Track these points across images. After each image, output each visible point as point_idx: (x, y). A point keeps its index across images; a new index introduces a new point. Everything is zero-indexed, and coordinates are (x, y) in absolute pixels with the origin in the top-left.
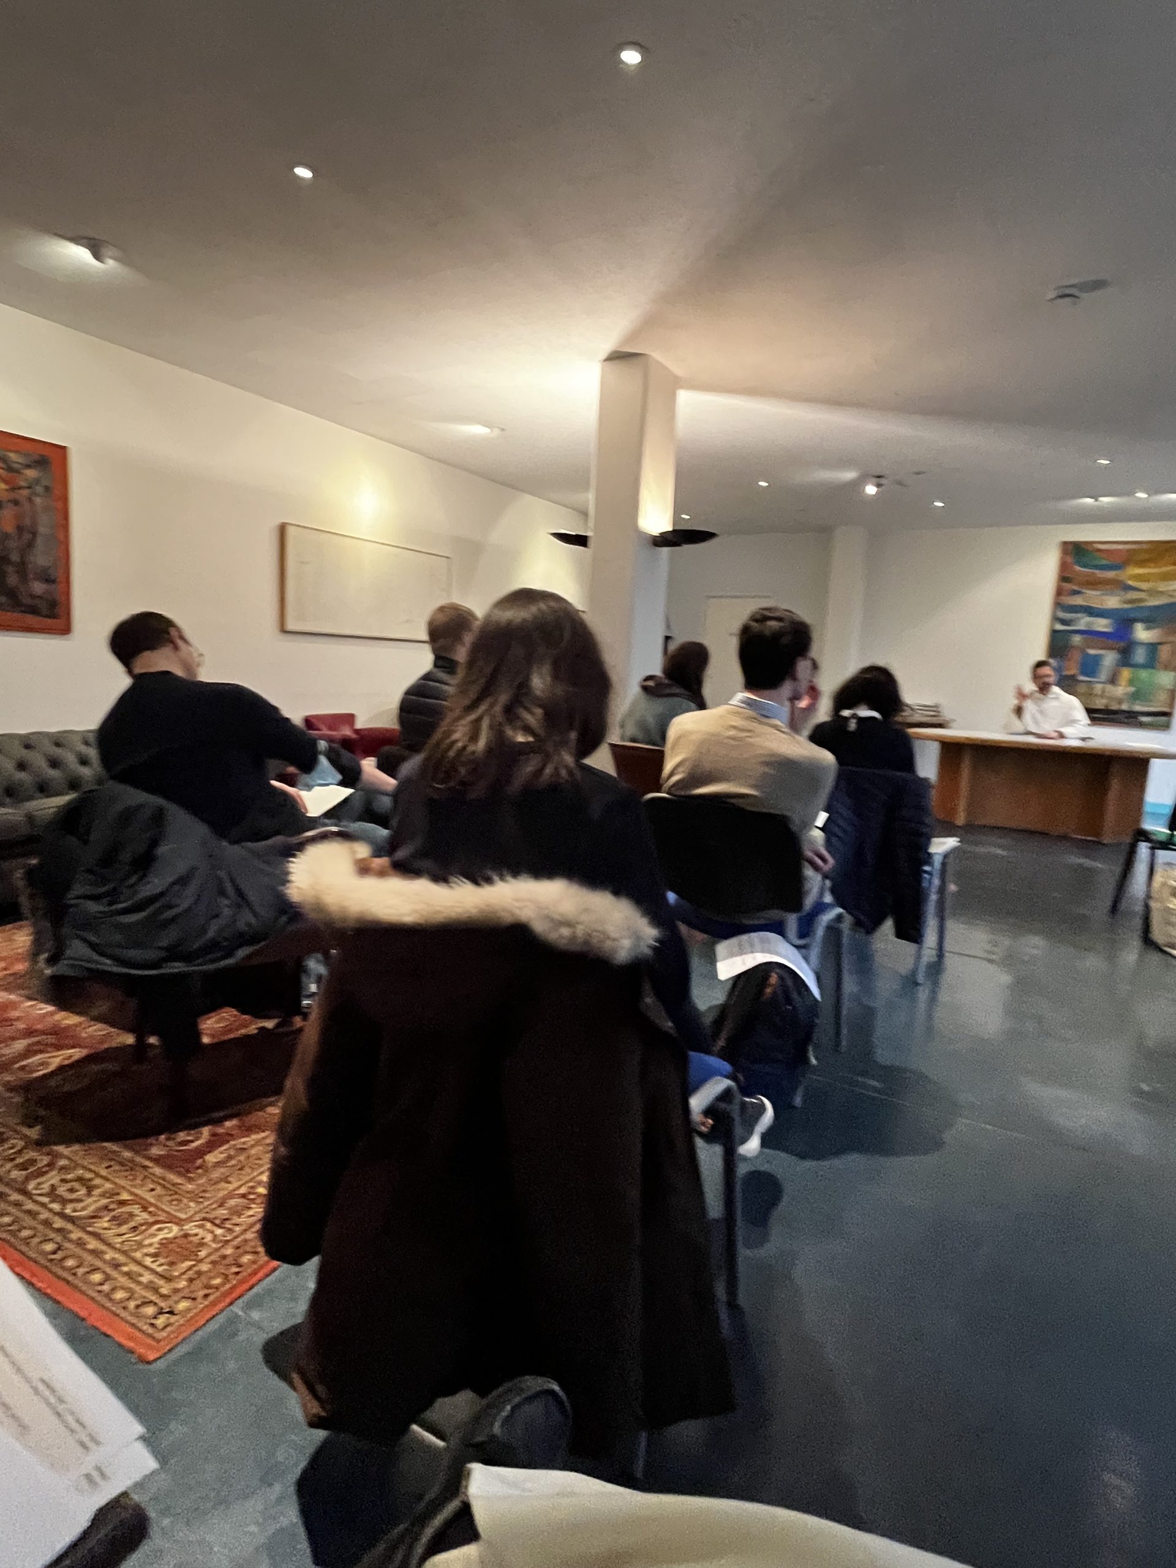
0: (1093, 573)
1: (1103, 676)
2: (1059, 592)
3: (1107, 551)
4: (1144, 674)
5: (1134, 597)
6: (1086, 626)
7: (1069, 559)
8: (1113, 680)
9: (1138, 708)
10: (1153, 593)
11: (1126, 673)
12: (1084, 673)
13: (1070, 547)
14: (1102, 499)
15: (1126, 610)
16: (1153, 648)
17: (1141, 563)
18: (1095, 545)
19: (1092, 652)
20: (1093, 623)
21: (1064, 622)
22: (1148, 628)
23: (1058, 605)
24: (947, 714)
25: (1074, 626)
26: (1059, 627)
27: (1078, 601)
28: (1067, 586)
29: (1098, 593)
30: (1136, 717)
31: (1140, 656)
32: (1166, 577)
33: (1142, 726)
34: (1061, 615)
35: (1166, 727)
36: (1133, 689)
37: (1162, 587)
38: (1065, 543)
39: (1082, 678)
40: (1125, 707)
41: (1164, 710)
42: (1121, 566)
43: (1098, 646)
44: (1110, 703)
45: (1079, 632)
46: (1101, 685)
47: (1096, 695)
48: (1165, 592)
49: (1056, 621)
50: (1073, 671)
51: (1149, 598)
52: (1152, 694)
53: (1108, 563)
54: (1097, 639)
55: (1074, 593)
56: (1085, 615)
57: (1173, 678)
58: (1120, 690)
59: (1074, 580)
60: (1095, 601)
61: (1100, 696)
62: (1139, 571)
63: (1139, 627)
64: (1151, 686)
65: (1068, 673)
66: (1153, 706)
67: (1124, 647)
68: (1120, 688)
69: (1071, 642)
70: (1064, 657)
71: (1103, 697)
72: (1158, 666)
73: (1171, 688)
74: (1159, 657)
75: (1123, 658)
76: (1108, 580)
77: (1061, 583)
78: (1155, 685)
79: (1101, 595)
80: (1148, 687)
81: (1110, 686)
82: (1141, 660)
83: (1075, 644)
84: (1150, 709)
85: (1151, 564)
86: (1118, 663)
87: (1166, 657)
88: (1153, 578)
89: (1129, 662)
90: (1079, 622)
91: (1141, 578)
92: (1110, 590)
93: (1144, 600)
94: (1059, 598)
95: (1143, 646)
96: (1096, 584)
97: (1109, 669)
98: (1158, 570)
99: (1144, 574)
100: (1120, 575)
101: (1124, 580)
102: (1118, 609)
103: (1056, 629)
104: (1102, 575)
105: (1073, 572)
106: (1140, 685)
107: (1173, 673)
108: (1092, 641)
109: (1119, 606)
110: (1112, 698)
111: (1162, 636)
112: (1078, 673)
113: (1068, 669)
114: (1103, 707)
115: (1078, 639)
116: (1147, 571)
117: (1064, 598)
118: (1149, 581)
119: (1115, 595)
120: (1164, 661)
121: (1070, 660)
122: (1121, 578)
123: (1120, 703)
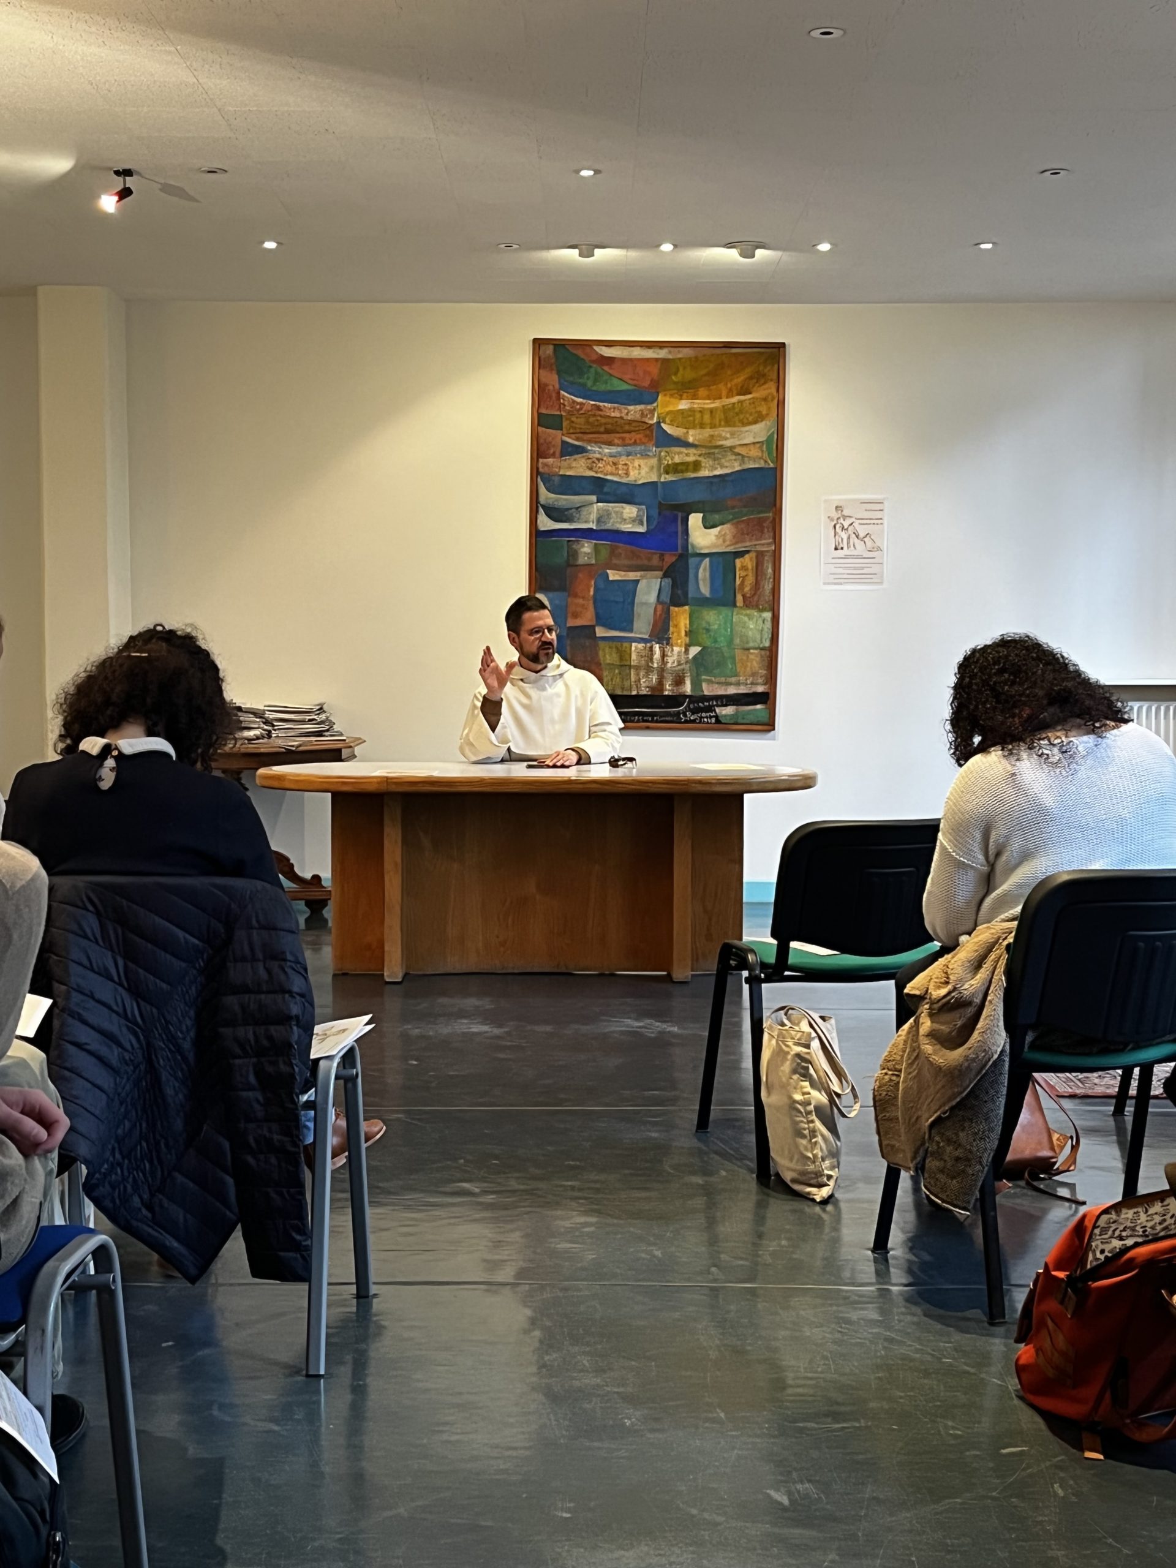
0: (599, 408)
1: (642, 625)
2: (538, 451)
3: (624, 361)
4: (713, 618)
5: (677, 459)
6: (599, 520)
7: (552, 379)
8: (661, 633)
9: (707, 690)
10: (713, 450)
11: (681, 618)
12: (601, 620)
13: (550, 350)
14: (601, 255)
15: (665, 484)
16: (725, 562)
17: (687, 389)
18: (596, 348)
19: (613, 576)
20: (608, 514)
21: (554, 513)
22: (707, 525)
23: (536, 473)
24: (344, 726)
25: (579, 521)
26: (545, 523)
27: (577, 467)
28: (556, 437)
29: (614, 450)
30: (710, 709)
31: (703, 580)
32: (731, 418)
33: (721, 726)
34: (545, 495)
35: (768, 725)
36: (694, 651)
37: (727, 437)
38: (538, 343)
39: (600, 632)
40: (688, 688)
41: (760, 689)
42: (646, 395)
43: (626, 562)
44: (661, 683)
45: (588, 534)
46: (641, 646)
47: (630, 667)
48: (731, 448)
49: (541, 510)
50: (587, 618)
51: (705, 462)
52: (733, 658)
53: (625, 387)
54: (622, 548)
55: (569, 451)
56: (594, 498)
57: (768, 625)
58: (676, 654)
59: (565, 424)
60: (609, 468)
61: (637, 668)
62: (684, 405)
63: (695, 520)
64: (730, 642)
65: (578, 622)
66: (738, 684)
67: (673, 565)
68: (676, 649)
69: (574, 554)
70: (562, 588)
71: (649, 669)
72: (739, 598)
73: (767, 644)
74: (738, 582)
75: (674, 586)
76: (630, 422)
77: (541, 429)
78: (737, 641)
79: (620, 455)
80: (722, 642)
81: (657, 647)
82: (705, 590)
83: (582, 560)
84: (732, 691)
85: (702, 392)
86: (666, 598)
87: (750, 580)
88: (707, 418)
89: (686, 594)
90: (584, 511)
91: (687, 419)
92: (635, 443)
93: (696, 466)
94: (541, 460)
95: (707, 560)
96: (607, 432)
97: (652, 610)
98: (716, 404)
99: (692, 411)
100: (652, 411)
101: (659, 423)
102: (653, 484)
103: (542, 528)
104: (617, 414)
105: (561, 406)
106: (708, 643)
107: (768, 615)
108: (613, 552)
109: (654, 478)
110: (662, 671)
111: (739, 537)
112: (594, 623)
113: (576, 616)
114: (644, 691)
115: (586, 548)
116: (698, 404)
117: (550, 460)
118: (702, 426)
119: (644, 455)
120: (747, 589)
121: (576, 596)
122: (655, 420)
123: (679, 681)
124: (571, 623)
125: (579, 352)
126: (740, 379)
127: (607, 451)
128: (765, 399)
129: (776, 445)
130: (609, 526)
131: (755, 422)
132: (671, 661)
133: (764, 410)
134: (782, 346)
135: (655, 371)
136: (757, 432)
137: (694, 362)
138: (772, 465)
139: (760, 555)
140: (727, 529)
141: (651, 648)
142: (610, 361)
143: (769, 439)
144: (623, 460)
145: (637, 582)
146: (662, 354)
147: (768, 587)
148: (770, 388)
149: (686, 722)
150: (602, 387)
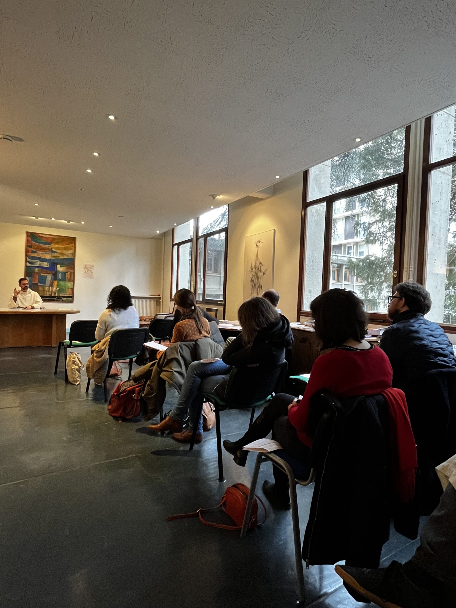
0: (40, 245)
1: (48, 282)
2: (27, 251)
3: (45, 237)
4: (62, 283)
5: (55, 255)
6: (39, 265)
7: (30, 239)
8: (52, 285)
9: (61, 295)
10: (62, 254)
11: (56, 283)
12: (39, 282)
13: (29, 234)
14: (39, 218)
15: (54, 259)
16: (64, 273)
17: (57, 243)
18: (39, 235)
19: (42, 274)
20: (41, 264)
22: (61, 267)
23: (26, 256)
25: (35, 264)
26: (28, 264)
27: (35, 255)
28: (30, 249)
30: (61, 299)
31: (60, 276)
32: (65, 249)
33: (63, 301)
34: (28, 259)
35: (72, 301)
36: (58, 288)
37: (65, 252)
38: (27, 233)
39: (39, 284)
40: (57, 295)
41: (71, 295)
42: (50, 243)
43: (45, 272)
44: (51, 294)
45: (37, 267)
46: (48, 287)
47: (45, 291)
48: (66, 254)
49: (27, 262)
50: (37, 282)
51: (60, 256)
52: (66, 290)
53: (44, 242)
54: (44, 270)
55: (33, 252)
56: (38, 261)
57: (72, 284)
58: (54, 289)
59: (33, 247)
60: (41, 256)
61: (47, 291)
62: (56, 246)
63: (58, 266)
64: (65, 287)
65: (35, 283)
66: (67, 294)
67: (54, 273)
68: (55, 288)
69: (34, 270)
70: (32, 276)
71: (49, 291)
72: (67, 280)
73: (72, 288)
74: (67, 277)
75: (54, 277)
76: (46, 248)
77: (28, 248)
78: (66, 287)
79: (43, 253)
80: (64, 287)
81: (51, 288)
82: (60, 278)
83: (36, 271)
84: (66, 295)
85: (60, 244)
86: (53, 279)
87: (69, 277)
88: (61, 249)
89: (57, 279)
90: (36, 263)
91: (57, 248)
92: (47, 252)
93: (59, 257)
94: (28, 253)
95: (61, 273)
96: (42, 249)
97: (50, 281)
98: (63, 246)
99: (58, 247)
100: (50, 247)
101: (51, 249)
102: (50, 259)
103: (27, 265)
104: (43, 246)
105: (32, 244)
106: (61, 287)
107: (72, 283)
108: (42, 271)
109: (50, 258)
110: (52, 292)
111: (67, 269)
112: (38, 283)
113: (34, 281)
114: (48, 295)
115: (37, 270)
116: (59, 246)
117: (29, 253)
118: (60, 250)
119: (48, 254)
120: (69, 278)
121: (34, 278)
122: (51, 248)
123: (55, 294)
124: (33, 282)
125: (36, 235)
126: (67, 243)
127: (41, 252)
128: (72, 246)
129: (74, 254)
130: (41, 266)
131: (70, 250)
132: (54, 290)
133: (72, 248)
134: (75, 238)
135: (51, 240)
136: (71, 252)
137: (59, 239)
138: (73, 257)
139: (71, 273)
140: (65, 268)
141: (50, 288)
142: (42, 237)
143: (73, 254)
144: (44, 254)
145: (47, 276)
146: (52, 237)
147: (72, 278)
148: (73, 244)
149: (57, 301)
150: (40, 241)
